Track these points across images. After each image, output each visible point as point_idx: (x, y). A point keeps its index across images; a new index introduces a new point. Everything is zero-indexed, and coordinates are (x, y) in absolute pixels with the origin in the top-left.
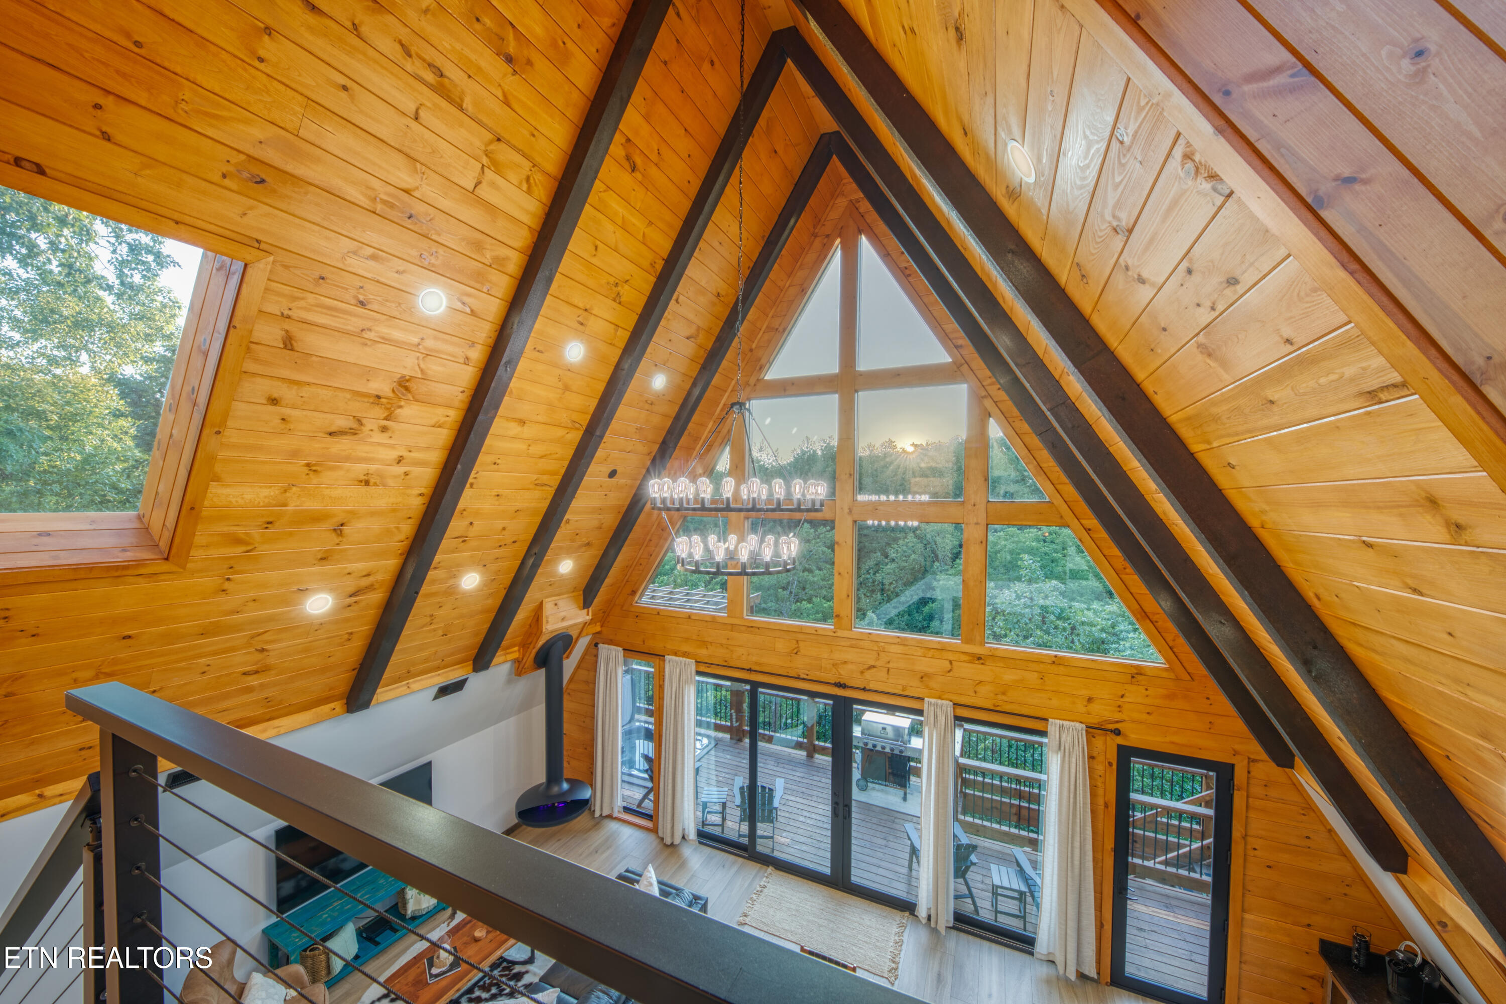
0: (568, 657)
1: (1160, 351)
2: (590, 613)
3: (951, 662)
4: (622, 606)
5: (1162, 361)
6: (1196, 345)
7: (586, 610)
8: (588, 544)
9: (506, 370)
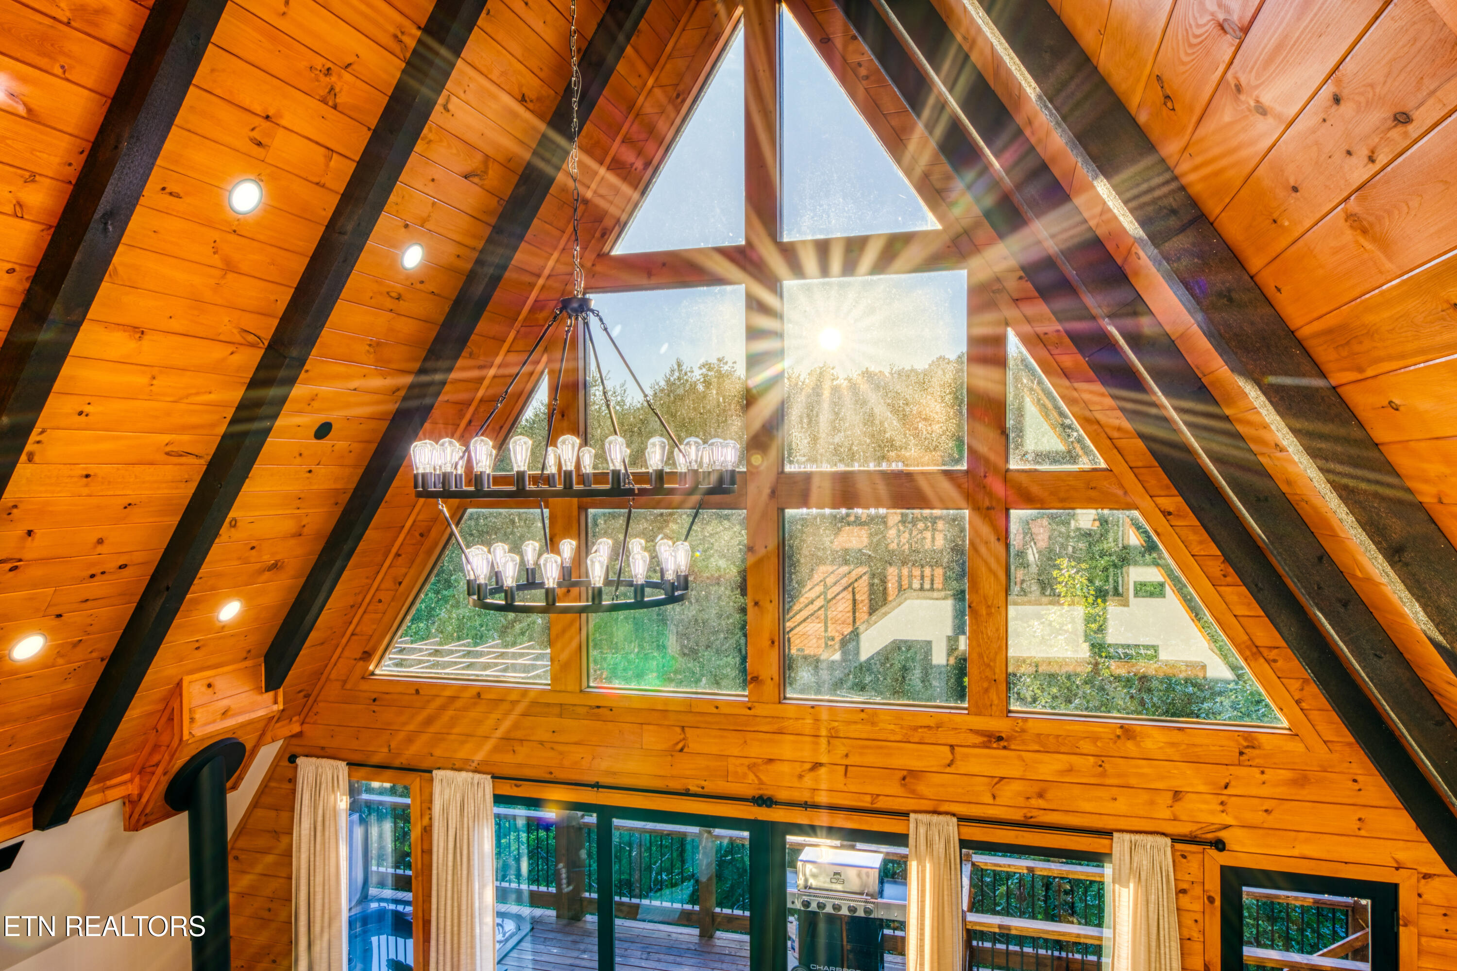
0: (234, 787)
1: (1286, 223)
2: (280, 699)
3: (952, 747)
4: (345, 682)
5: (1290, 240)
6: (1343, 215)
7: (271, 694)
8: (275, 567)
9: (105, 229)
